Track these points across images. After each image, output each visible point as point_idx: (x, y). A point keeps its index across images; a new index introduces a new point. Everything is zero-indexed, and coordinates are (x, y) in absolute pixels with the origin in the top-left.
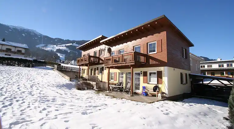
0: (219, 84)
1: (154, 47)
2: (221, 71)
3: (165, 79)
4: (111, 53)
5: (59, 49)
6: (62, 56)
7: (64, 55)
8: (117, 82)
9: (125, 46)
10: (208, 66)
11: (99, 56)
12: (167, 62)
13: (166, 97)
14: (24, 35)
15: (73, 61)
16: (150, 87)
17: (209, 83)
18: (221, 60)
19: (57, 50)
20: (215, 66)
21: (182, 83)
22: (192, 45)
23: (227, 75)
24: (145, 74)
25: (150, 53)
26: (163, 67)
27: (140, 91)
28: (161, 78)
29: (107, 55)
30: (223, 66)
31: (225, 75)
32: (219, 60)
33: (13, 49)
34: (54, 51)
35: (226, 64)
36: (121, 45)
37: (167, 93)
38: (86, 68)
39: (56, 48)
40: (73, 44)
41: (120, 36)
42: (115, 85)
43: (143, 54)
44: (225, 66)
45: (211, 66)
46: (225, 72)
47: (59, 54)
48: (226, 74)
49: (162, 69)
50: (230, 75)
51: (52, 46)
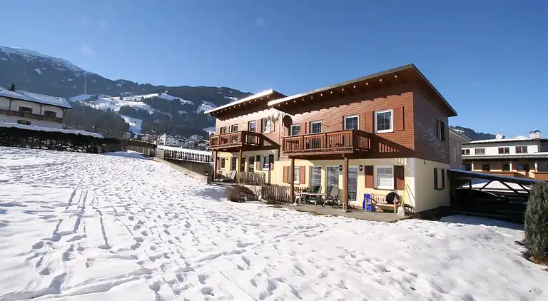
0: (503, 189)
1: (388, 121)
2: (503, 163)
3: (410, 181)
4: (292, 126)
5: (128, 107)
6: (135, 122)
7: (140, 122)
8: (307, 185)
9: (325, 115)
10: (477, 151)
11: (262, 132)
12: (413, 149)
13: (412, 213)
14: (38, 70)
15: (165, 135)
16: (380, 195)
17: (483, 188)
18: (504, 137)
19: (122, 108)
20: (492, 152)
21: (436, 188)
22: (453, 114)
23: (515, 171)
24: (369, 171)
25: (379, 132)
26: (405, 159)
27: (358, 202)
28: (403, 178)
29: (282, 130)
30: (507, 151)
31: (511, 170)
32: (499, 138)
33: (36, 110)
34: (115, 110)
35: (514, 147)
36: (314, 113)
37: (414, 206)
38: (228, 155)
39: (119, 103)
40: (160, 94)
41: (315, 95)
42: (305, 191)
43: (365, 132)
44: (512, 151)
45: (483, 151)
46: (511, 165)
47: (127, 120)
48: (513, 169)
49: (403, 161)
50: (521, 170)
51: (109, 99)
